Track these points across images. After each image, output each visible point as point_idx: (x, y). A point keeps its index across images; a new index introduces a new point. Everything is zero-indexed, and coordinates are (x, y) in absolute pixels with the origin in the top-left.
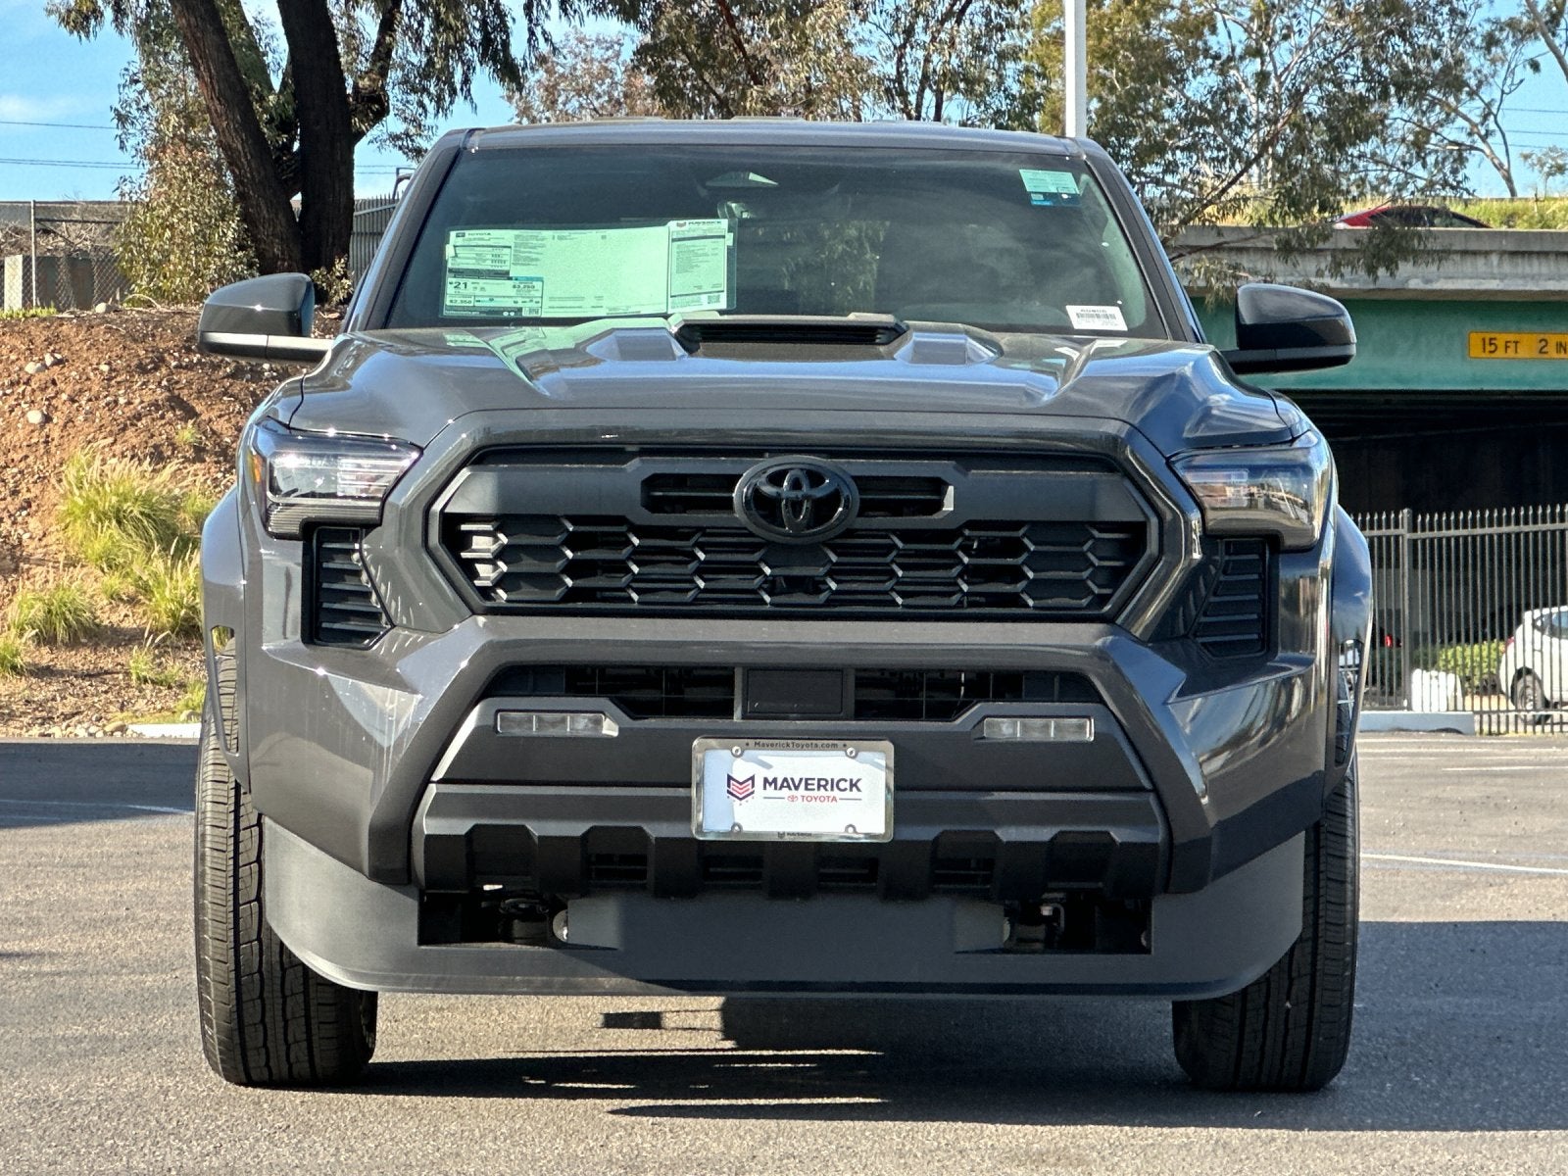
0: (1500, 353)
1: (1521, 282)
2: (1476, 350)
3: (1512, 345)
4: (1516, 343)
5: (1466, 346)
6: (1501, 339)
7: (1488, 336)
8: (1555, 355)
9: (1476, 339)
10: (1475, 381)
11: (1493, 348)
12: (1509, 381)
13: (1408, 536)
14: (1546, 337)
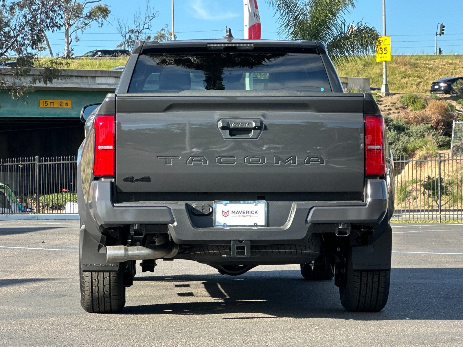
0: (49, 106)
1: (56, 84)
2: (41, 105)
3: (52, 103)
4: (53, 103)
5: (38, 104)
6: (49, 101)
7: (45, 101)
8: (64, 106)
9: (41, 101)
10: (41, 114)
11: (46, 104)
12: (51, 115)
13: (38, 164)
14: (62, 101)
